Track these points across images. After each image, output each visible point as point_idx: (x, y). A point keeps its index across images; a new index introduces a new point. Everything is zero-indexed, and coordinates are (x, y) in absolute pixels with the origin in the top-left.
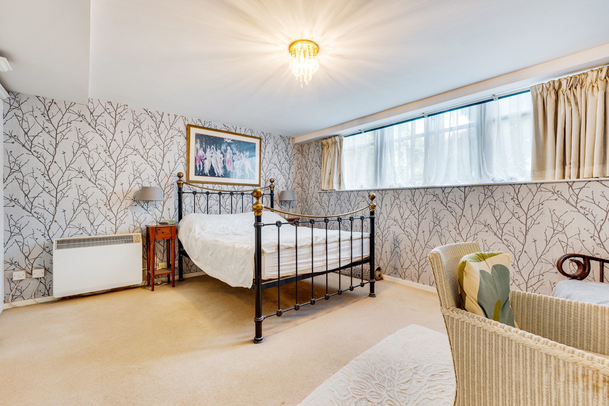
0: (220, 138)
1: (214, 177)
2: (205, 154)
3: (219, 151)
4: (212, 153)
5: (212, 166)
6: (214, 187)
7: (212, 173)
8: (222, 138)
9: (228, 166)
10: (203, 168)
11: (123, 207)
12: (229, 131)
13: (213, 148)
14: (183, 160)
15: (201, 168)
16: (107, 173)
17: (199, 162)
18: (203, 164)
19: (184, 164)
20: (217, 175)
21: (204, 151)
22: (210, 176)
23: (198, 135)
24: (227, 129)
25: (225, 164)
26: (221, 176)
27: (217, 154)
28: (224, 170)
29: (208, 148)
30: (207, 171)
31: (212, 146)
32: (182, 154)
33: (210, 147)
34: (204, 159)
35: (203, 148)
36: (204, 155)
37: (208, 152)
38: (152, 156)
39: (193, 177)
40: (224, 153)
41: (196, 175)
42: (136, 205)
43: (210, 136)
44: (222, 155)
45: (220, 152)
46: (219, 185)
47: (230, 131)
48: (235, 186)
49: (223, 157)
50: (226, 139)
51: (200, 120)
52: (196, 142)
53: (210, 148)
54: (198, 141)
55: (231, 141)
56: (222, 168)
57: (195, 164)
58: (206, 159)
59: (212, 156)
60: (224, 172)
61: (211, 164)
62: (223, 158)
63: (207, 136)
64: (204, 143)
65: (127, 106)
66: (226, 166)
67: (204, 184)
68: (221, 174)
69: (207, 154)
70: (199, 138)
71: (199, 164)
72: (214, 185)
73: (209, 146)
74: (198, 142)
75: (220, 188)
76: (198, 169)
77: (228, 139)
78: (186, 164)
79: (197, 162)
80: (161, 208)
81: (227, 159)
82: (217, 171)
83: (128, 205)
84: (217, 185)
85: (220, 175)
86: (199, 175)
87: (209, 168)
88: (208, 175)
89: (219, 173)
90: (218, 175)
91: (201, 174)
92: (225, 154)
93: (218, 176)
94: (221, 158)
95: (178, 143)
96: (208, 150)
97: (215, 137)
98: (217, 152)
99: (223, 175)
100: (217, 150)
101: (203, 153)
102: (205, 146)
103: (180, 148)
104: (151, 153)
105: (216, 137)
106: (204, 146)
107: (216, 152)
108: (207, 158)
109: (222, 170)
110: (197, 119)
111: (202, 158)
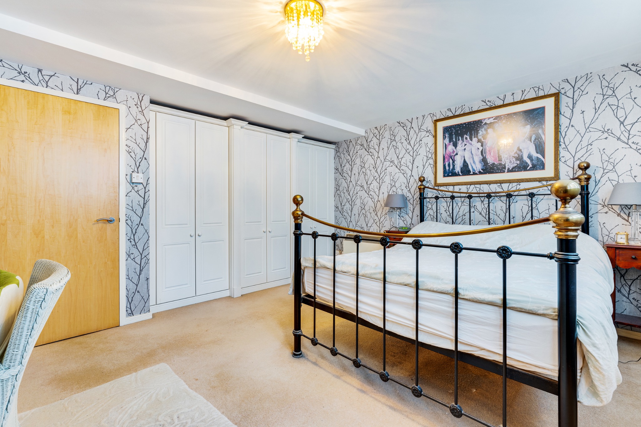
0: (475, 121)
1: (467, 175)
2: (456, 148)
3: (475, 140)
4: (465, 145)
5: (465, 161)
6: (468, 188)
7: (466, 171)
8: (479, 120)
9: (489, 157)
10: (454, 166)
11: (384, 213)
12: (492, 105)
13: (466, 138)
14: (431, 162)
15: (451, 167)
16: (375, 184)
17: (449, 160)
18: (454, 162)
19: (432, 166)
20: (472, 173)
21: (454, 146)
22: (463, 175)
23: (446, 129)
24: (489, 104)
25: (484, 155)
26: (478, 173)
27: (473, 144)
28: (483, 164)
29: (459, 140)
30: (458, 169)
31: (465, 136)
32: (430, 156)
33: (462, 137)
34: (455, 156)
35: (453, 141)
36: (455, 150)
37: (459, 146)
38: (404, 164)
39: (441, 179)
40: (482, 140)
41: (444, 176)
42: (392, 212)
43: (461, 124)
44: (480, 144)
45: (477, 140)
46: (476, 186)
47: (494, 106)
48: (502, 185)
49: (482, 146)
50: (485, 119)
51: (450, 110)
52: (443, 138)
53: (462, 140)
54: (447, 135)
55: (494, 119)
56: (480, 162)
57: (444, 163)
58: (457, 154)
59: (465, 149)
60: (484, 166)
61: (463, 159)
62: (481, 148)
63: (458, 125)
64: (454, 136)
65: (386, 125)
66: (487, 157)
67: (455, 186)
68: (478, 171)
69: (458, 148)
70: (448, 131)
71: (448, 162)
72: (469, 186)
73: (460, 138)
74: (447, 137)
75: (478, 189)
76: (447, 168)
77: (489, 118)
78: (434, 165)
79: (446, 160)
80: (410, 215)
81: (487, 148)
82: (472, 167)
83: (387, 211)
84: (472, 186)
85: (476, 172)
86: (448, 176)
87: (461, 165)
88: (460, 174)
89: (475, 169)
90: (474, 172)
91: (450, 174)
92: (484, 141)
93: (474, 174)
94: (478, 149)
95: (426, 145)
96: (460, 142)
97: (468, 123)
98: (472, 142)
99: (482, 171)
100: (471, 140)
101: (454, 148)
102: (456, 139)
103: (428, 150)
104: (403, 161)
105: (470, 122)
106: (454, 139)
107: (470, 142)
108: (459, 153)
109: (481, 165)
110: (446, 110)
111: (452, 154)
